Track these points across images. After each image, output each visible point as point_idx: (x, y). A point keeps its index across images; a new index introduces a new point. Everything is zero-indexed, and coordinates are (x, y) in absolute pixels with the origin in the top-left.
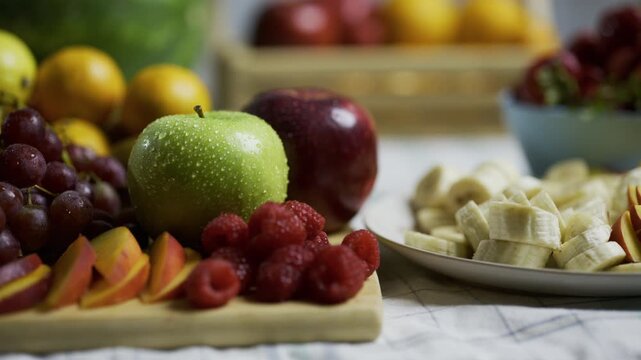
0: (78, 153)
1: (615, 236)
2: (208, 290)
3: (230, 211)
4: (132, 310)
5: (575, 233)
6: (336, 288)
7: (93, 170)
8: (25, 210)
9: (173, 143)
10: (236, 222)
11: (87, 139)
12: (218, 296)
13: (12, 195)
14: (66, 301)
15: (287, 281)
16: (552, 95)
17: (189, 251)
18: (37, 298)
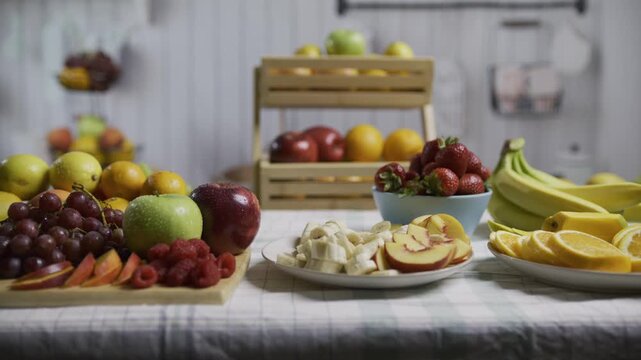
0: (112, 214)
1: (374, 258)
2: (139, 279)
3: (164, 242)
4: (106, 288)
5: (352, 257)
6: (202, 280)
7: (116, 221)
8: (69, 240)
10: (164, 247)
11: (119, 205)
12: (144, 282)
13: (62, 233)
14: (75, 283)
15: (181, 277)
16: (387, 186)
17: (144, 261)
18: (61, 282)
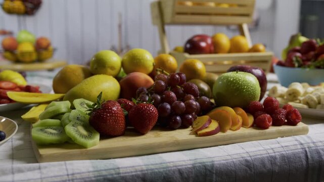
9: (236, 81)
16: (296, 65)
